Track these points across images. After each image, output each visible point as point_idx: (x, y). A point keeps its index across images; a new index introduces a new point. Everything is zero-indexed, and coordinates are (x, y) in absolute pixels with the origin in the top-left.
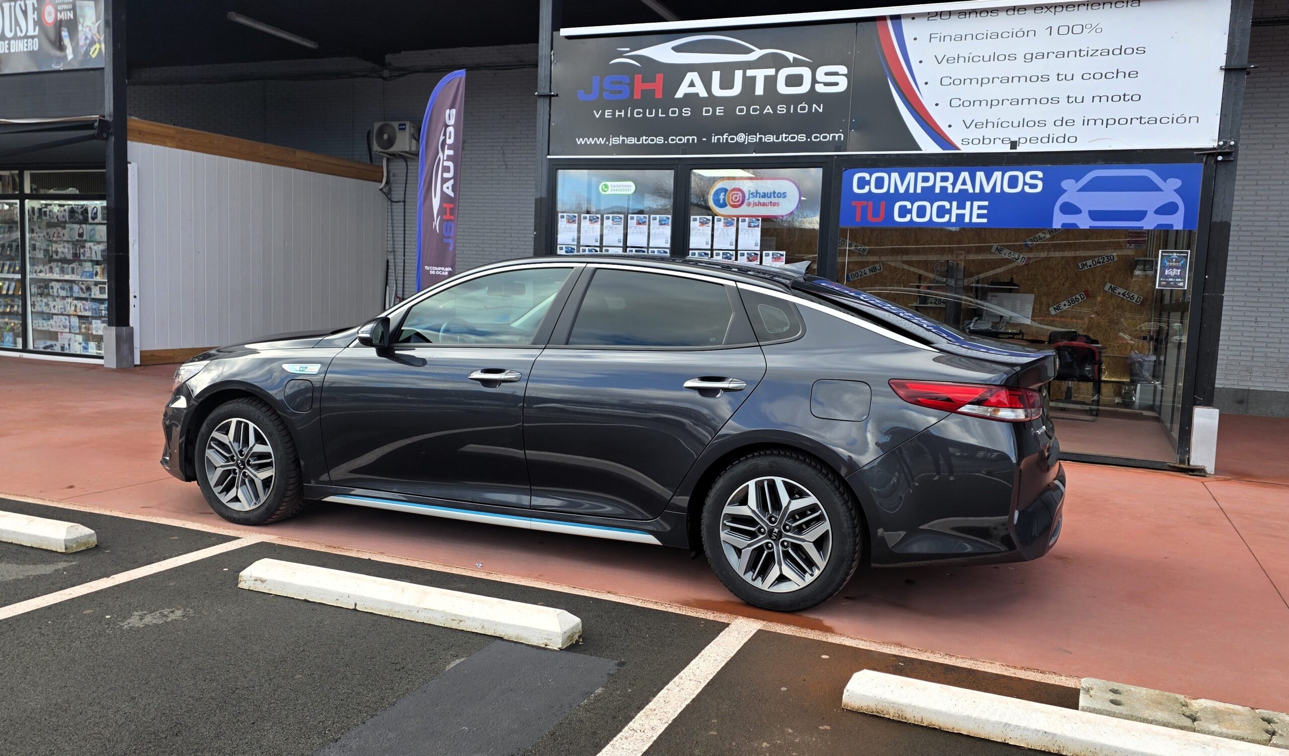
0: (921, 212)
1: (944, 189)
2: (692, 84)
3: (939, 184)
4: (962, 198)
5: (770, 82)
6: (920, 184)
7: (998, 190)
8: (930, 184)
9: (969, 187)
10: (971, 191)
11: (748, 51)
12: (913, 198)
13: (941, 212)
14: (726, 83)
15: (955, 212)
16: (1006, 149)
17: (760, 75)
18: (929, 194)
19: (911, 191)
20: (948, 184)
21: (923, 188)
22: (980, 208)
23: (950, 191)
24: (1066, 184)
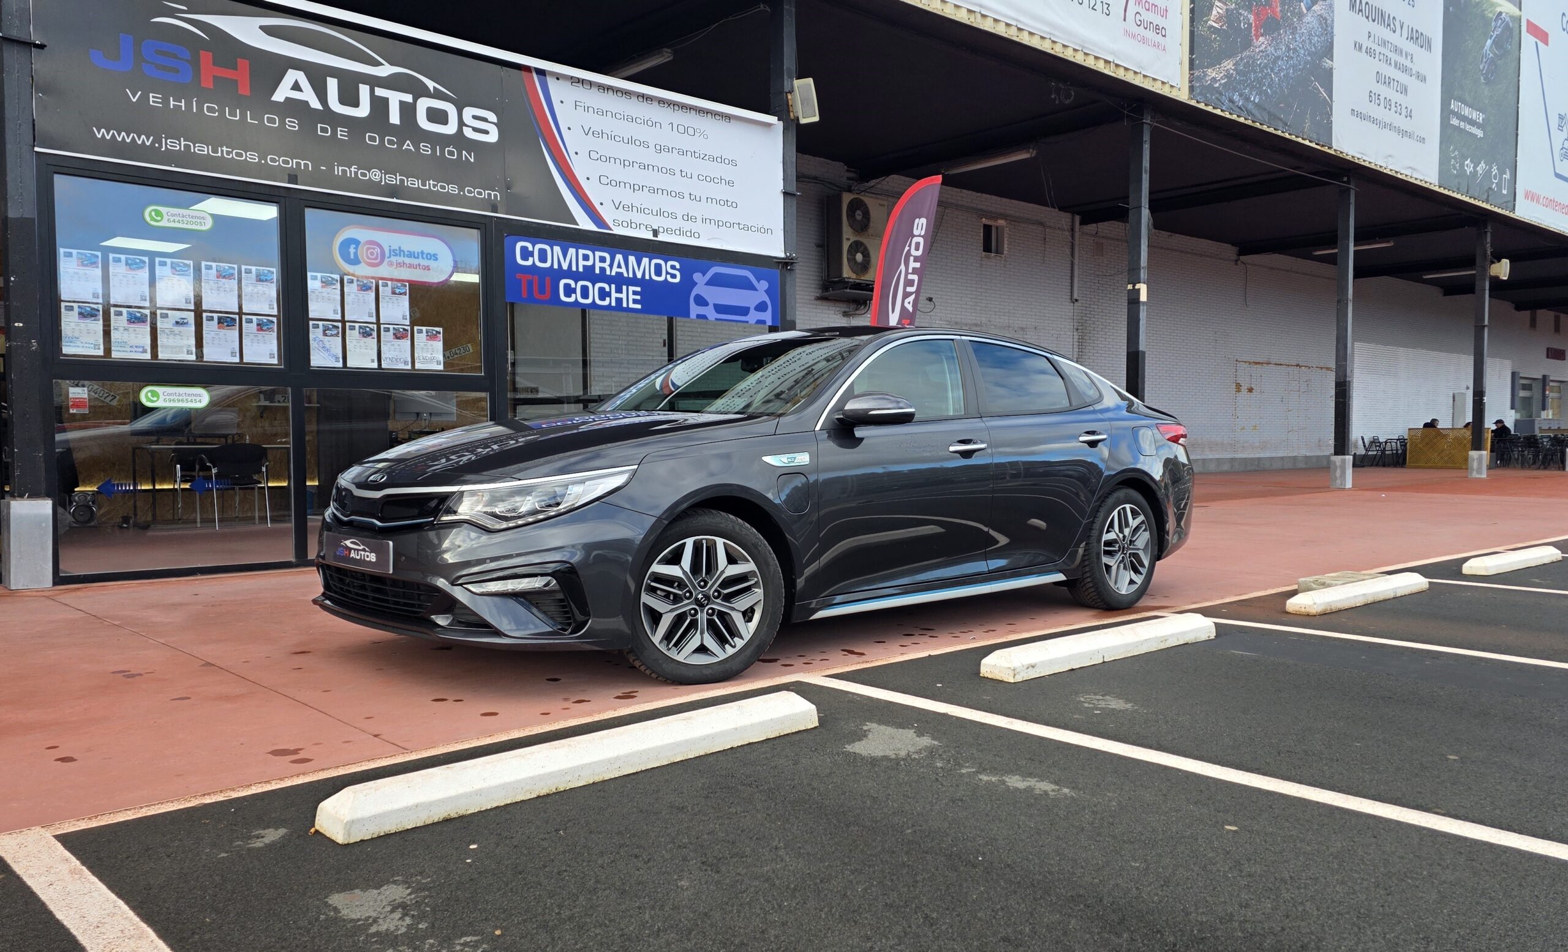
0: (585, 293)
1: (603, 269)
2: (296, 87)
3: (598, 265)
4: (620, 281)
5: (408, 111)
6: (582, 263)
7: (647, 277)
8: (590, 263)
9: (623, 270)
10: (626, 275)
11: (376, 64)
12: (577, 276)
13: (603, 294)
14: (349, 98)
15: (614, 295)
16: (649, 236)
17: (395, 99)
18: (589, 274)
19: (574, 269)
20: (606, 265)
21: (584, 266)
22: (635, 293)
23: (608, 273)
24: (697, 276)
